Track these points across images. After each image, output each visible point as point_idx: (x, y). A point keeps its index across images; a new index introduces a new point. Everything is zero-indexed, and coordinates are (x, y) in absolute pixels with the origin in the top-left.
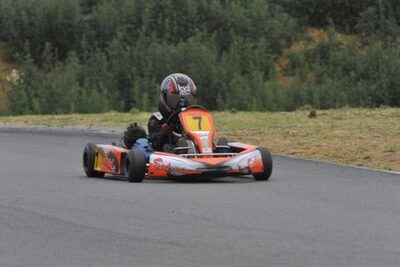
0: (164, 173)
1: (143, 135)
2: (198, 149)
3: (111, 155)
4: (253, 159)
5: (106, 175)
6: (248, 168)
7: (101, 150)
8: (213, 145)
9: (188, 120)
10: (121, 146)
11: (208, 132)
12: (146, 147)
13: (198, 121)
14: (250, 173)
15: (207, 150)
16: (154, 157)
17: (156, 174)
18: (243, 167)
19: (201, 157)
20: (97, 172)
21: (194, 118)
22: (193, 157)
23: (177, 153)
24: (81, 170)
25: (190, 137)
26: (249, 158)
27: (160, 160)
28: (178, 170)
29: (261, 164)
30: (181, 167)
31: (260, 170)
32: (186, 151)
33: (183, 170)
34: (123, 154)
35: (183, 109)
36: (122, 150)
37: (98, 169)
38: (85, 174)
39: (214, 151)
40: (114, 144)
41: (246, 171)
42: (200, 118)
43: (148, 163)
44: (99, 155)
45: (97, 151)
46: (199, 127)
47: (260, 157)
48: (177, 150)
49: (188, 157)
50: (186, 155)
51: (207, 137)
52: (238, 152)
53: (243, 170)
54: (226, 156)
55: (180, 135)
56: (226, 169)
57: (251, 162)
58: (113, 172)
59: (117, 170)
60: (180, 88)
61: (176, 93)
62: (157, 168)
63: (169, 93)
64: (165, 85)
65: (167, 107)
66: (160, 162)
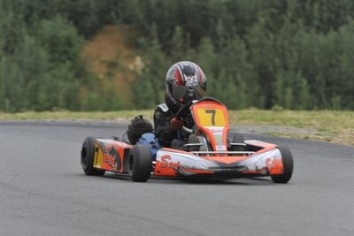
0: (172, 172)
2: (211, 146)
3: (113, 151)
4: (272, 159)
5: (107, 172)
6: (266, 168)
7: (101, 145)
8: (228, 142)
9: (200, 113)
10: (124, 141)
11: (222, 128)
12: (152, 143)
13: (211, 114)
14: (268, 174)
15: (221, 148)
16: (161, 153)
17: (163, 172)
18: (260, 167)
19: (214, 155)
20: (96, 169)
21: (207, 112)
22: (205, 155)
23: (188, 150)
24: (80, 169)
25: (202, 132)
26: (268, 157)
27: (168, 157)
28: (188, 169)
29: (281, 165)
30: (191, 165)
31: (280, 172)
32: (197, 148)
33: (194, 169)
34: (127, 150)
36: (125, 145)
37: (98, 166)
38: (83, 172)
39: (229, 149)
40: (116, 139)
41: (264, 172)
42: (214, 112)
43: (155, 160)
44: (100, 151)
45: (97, 146)
46: (213, 121)
47: (280, 157)
48: (188, 147)
49: (200, 155)
50: (197, 152)
51: (221, 134)
52: (256, 151)
53: (260, 170)
54: (242, 155)
55: (191, 131)
56: (242, 170)
57: (270, 163)
58: (115, 169)
59: (119, 168)
60: (186, 78)
61: (182, 83)
62: (165, 166)
63: (175, 84)
64: (170, 75)
65: (173, 99)
66: (167, 160)
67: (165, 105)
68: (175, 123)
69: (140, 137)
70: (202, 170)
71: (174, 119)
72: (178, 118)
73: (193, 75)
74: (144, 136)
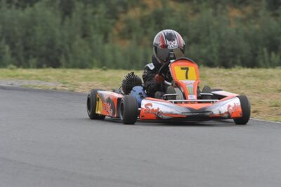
0: (154, 117)
1: (139, 83)
2: (185, 96)
3: (109, 100)
4: (233, 106)
5: (106, 117)
6: (228, 113)
7: (101, 96)
8: (198, 92)
9: (176, 70)
10: (119, 93)
11: (193, 82)
12: (140, 94)
13: (185, 71)
14: (229, 117)
15: (193, 97)
16: (144, 102)
17: (147, 117)
18: (222, 112)
19: (187, 102)
20: (98, 115)
21: (182, 69)
22: (181, 102)
23: (166, 99)
24: (85, 113)
25: (178, 85)
26: (230, 104)
27: (150, 105)
28: (167, 114)
29: (240, 110)
31: (239, 115)
32: (174, 97)
33: (171, 114)
34: (119, 99)
35: (172, 61)
36: (120, 96)
37: (99, 112)
38: (88, 117)
39: (198, 98)
40: (114, 91)
41: (226, 116)
42: (187, 69)
43: (140, 107)
44: (100, 100)
45: (98, 97)
46: (186, 76)
47: (239, 104)
48: (167, 96)
49: (175, 103)
50: (173, 101)
51: (192, 86)
52: (219, 99)
53: (223, 114)
54: (209, 102)
55: (170, 84)
56: (208, 114)
57: (231, 108)
58: (111, 115)
59: (114, 114)
60: (168, 43)
61: (165, 46)
62: (148, 112)
63: (159, 47)
64: (156, 40)
65: (158, 59)
66: (150, 107)
67: (152, 64)
68: (158, 77)
69: (131, 89)
70: (176, 114)
71: (157, 75)
72: (160, 75)
73: (174, 40)
74: (135, 88)
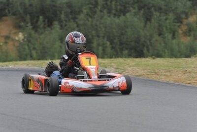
0: (70, 90)
1: (57, 69)
2: (89, 76)
3: (38, 80)
4: (121, 82)
5: (35, 92)
6: (118, 87)
7: (32, 78)
8: (98, 74)
9: (83, 59)
10: (43, 75)
11: (95, 67)
12: (58, 76)
13: (89, 60)
14: (119, 90)
15: (95, 77)
16: (64, 81)
17: (65, 91)
18: (115, 87)
19: (91, 81)
21: (87, 59)
22: (86, 81)
23: (78, 78)
24: (21, 90)
25: (84, 69)
26: (118, 81)
27: (68, 83)
28: (78, 88)
29: (126, 85)
30: (80, 86)
31: (125, 88)
32: (83, 78)
33: (81, 88)
34: (46, 80)
36: (44, 77)
37: (31, 89)
38: (23, 92)
39: (98, 77)
40: (40, 74)
41: (117, 89)
42: (90, 59)
43: (61, 85)
44: (32, 80)
45: (30, 78)
46: (90, 63)
47: (125, 81)
49: (84, 81)
50: (82, 80)
51: (94, 70)
52: (112, 78)
54: (105, 80)
55: (78, 69)
56: (106, 88)
57: (120, 84)
58: (40, 90)
59: (42, 89)
60: (76, 39)
62: (66, 87)
64: (67, 38)
67: (66, 55)
69: (52, 73)
70: (85, 89)
73: (79, 37)
74: (54, 72)
